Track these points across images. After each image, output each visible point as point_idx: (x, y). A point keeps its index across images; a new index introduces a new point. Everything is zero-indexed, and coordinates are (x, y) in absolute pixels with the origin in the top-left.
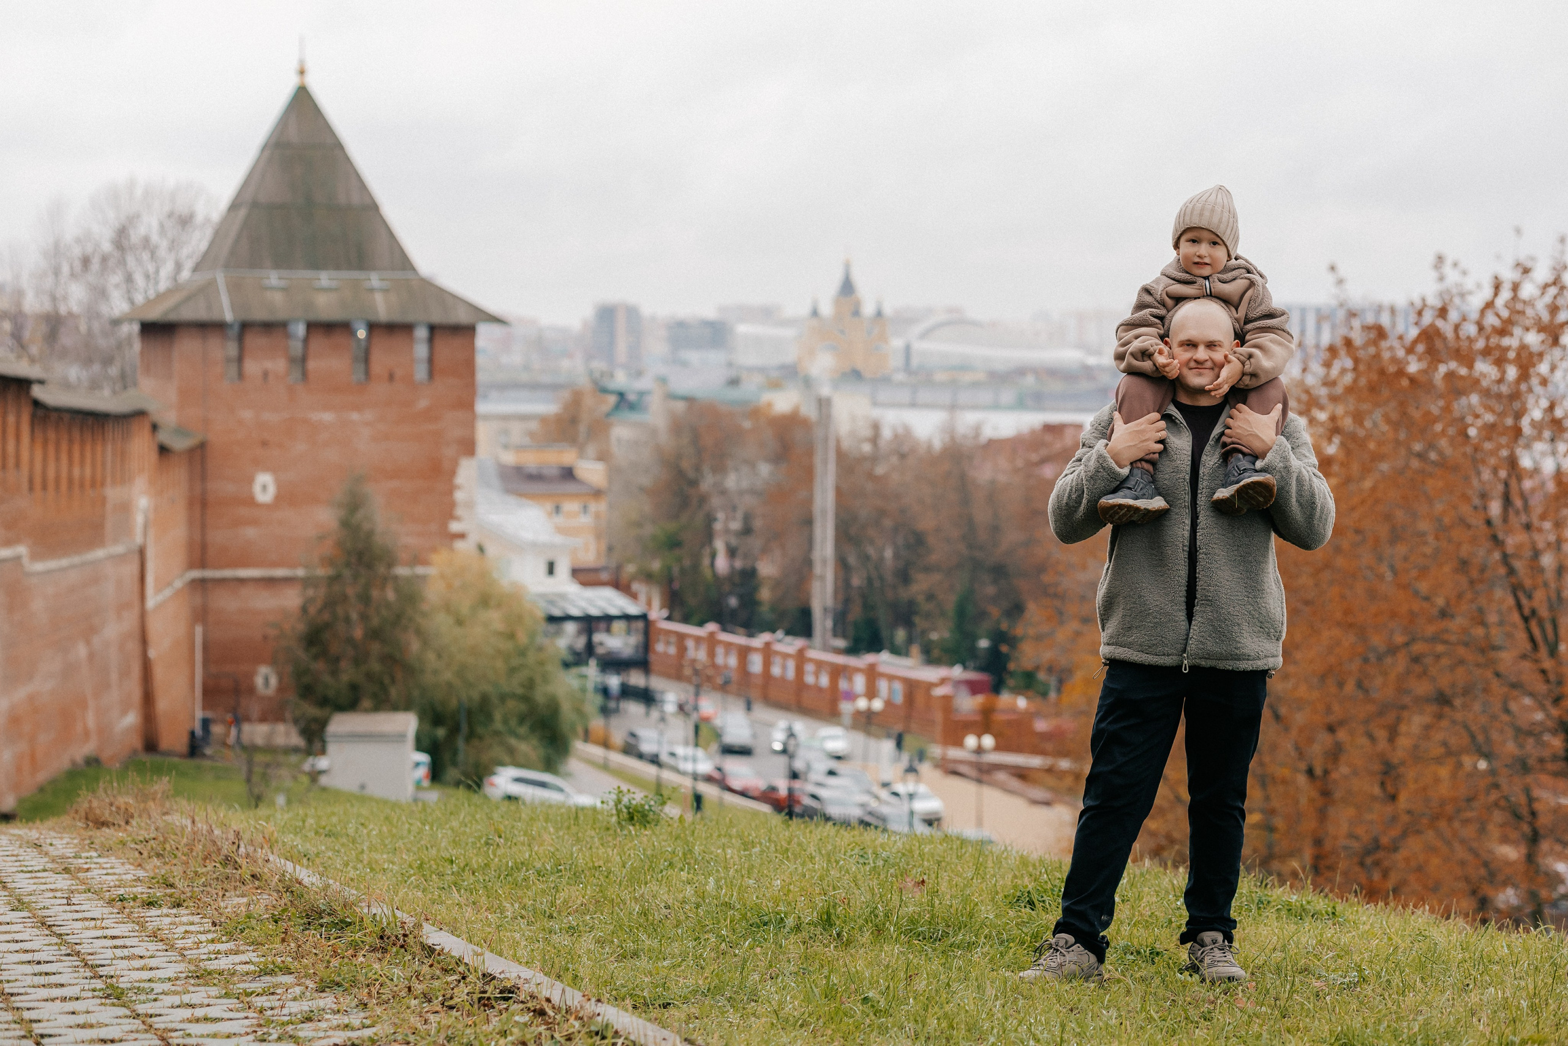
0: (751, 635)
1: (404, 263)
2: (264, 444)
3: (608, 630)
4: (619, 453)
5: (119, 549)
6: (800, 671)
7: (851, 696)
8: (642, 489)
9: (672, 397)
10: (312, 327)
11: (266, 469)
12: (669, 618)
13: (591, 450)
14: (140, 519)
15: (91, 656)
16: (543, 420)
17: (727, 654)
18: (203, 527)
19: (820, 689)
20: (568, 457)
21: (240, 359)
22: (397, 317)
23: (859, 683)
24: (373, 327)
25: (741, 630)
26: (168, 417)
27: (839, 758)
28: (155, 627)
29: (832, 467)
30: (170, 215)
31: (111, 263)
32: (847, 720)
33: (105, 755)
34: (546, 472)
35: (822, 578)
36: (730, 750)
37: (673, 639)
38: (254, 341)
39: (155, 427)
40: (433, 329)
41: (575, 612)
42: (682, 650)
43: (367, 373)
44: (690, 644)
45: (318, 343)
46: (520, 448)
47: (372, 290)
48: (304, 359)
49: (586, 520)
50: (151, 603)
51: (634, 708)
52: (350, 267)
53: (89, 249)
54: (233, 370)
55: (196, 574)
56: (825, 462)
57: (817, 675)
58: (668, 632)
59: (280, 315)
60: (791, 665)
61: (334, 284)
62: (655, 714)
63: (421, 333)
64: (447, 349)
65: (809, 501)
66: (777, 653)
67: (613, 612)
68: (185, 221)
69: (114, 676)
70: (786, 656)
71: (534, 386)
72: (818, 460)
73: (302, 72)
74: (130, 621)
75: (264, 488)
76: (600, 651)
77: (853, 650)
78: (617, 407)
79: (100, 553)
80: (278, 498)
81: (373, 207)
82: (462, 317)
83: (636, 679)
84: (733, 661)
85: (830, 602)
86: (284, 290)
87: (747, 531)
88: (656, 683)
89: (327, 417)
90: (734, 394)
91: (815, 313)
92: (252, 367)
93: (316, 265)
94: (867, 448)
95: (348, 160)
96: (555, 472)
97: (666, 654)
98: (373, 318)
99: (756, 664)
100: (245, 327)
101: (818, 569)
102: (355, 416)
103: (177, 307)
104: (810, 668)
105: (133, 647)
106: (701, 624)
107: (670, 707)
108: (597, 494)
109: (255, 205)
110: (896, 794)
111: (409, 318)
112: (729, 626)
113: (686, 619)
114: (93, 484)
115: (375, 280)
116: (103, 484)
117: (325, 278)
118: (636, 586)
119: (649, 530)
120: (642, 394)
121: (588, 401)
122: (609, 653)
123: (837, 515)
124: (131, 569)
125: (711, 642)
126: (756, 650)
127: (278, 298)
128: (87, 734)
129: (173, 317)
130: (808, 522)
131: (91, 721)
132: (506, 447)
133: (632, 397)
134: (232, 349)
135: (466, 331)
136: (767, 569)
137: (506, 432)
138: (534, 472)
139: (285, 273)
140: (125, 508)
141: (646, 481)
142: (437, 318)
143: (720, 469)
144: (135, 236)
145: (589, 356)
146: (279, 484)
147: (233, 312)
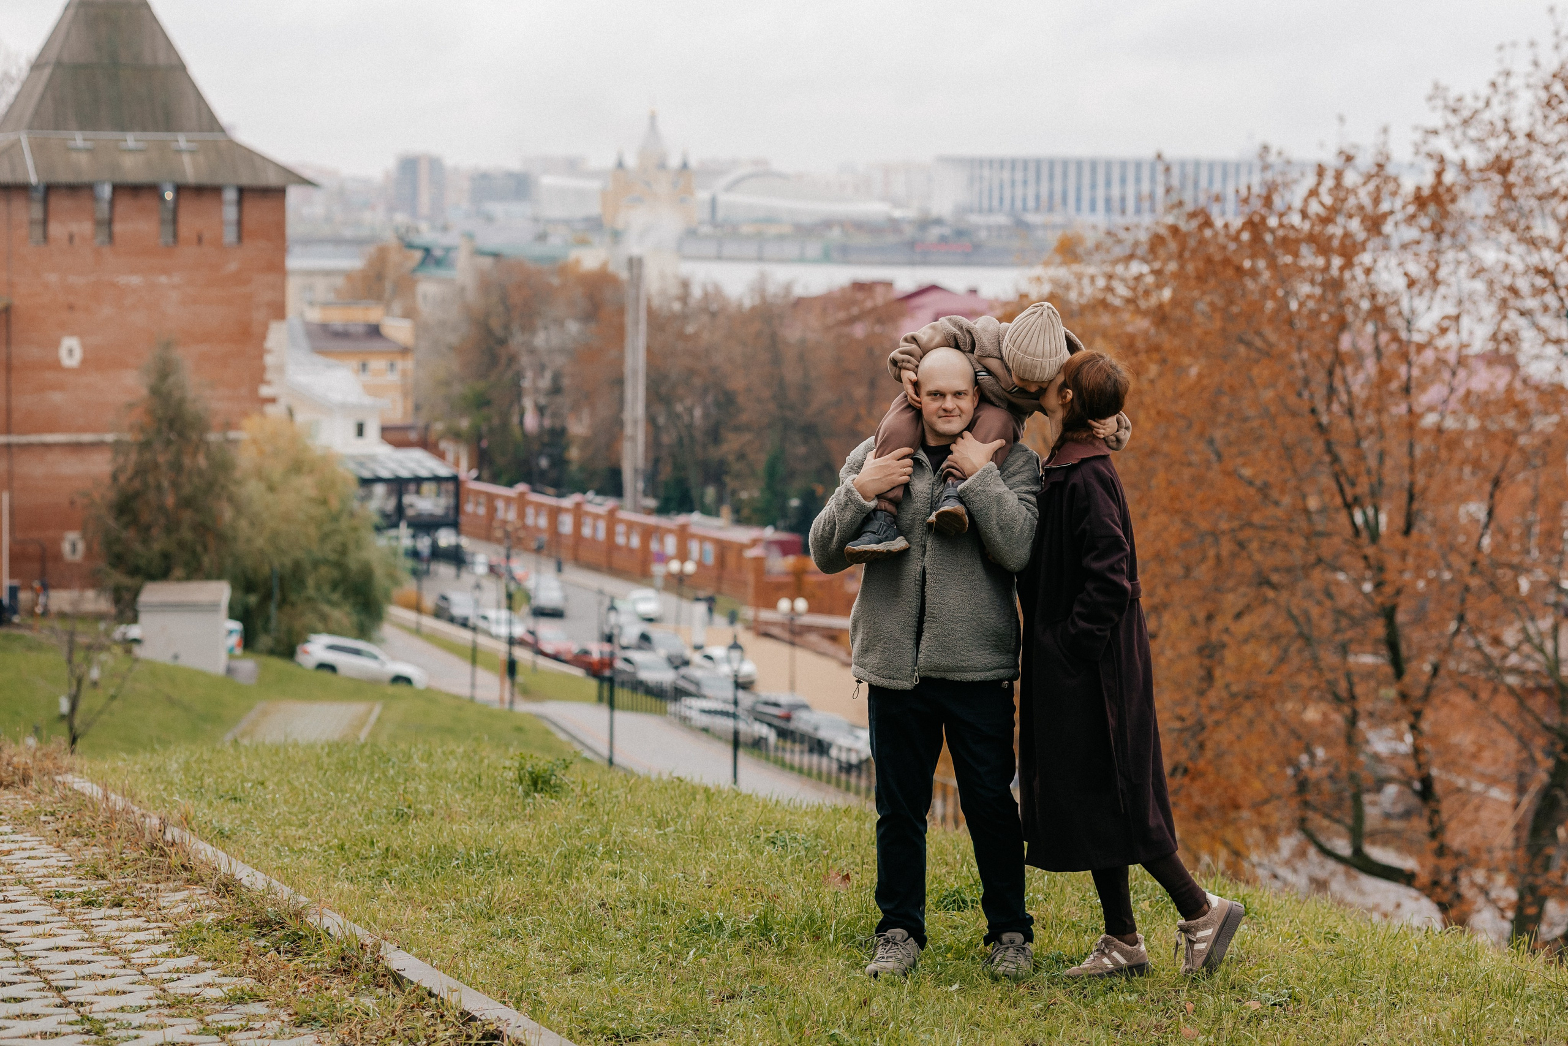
0: (560, 495)
1: (211, 123)
2: (71, 307)
3: (418, 492)
4: (425, 310)
6: (611, 532)
7: (663, 559)
8: (451, 348)
9: (480, 252)
10: (118, 189)
11: (72, 334)
12: (478, 479)
13: (397, 307)
16: (348, 275)
17: (537, 514)
18: (9, 391)
19: (631, 551)
20: (374, 314)
21: (45, 222)
22: (205, 179)
23: (671, 544)
24: (179, 189)
25: (551, 490)
27: (650, 620)
29: (643, 327)
32: (659, 582)
34: (352, 329)
35: (633, 439)
36: (541, 613)
37: (483, 500)
38: (58, 203)
40: (242, 192)
41: (385, 474)
42: (492, 510)
43: (175, 235)
44: (500, 505)
45: (125, 205)
46: (325, 305)
47: (179, 152)
48: (110, 222)
49: (394, 378)
51: (445, 570)
52: (157, 129)
54: (38, 232)
55: (2, 439)
56: (636, 323)
57: (628, 536)
58: (478, 493)
59: (85, 178)
60: (602, 526)
61: (141, 145)
62: (466, 576)
63: (230, 195)
64: (256, 212)
65: (620, 361)
66: (587, 513)
67: (424, 473)
70: (597, 517)
71: (338, 241)
72: (629, 320)
75: (71, 352)
76: (410, 512)
77: (663, 510)
78: (423, 263)
80: (84, 361)
81: (182, 67)
82: (272, 179)
83: (446, 538)
84: (543, 522)
85: (641, 463)
86: (88, 150)
87: (556, 390)
88: (467, 542)
89: (135, 280)
90: (538, 250)
91: (620, 165)
92: (56, 229)
93: (122, 127)
94: (677, 306)
95: (154, 19)
96: (361, 330)
97: (475, 515)
98: (180, 180)
99: (566, 524)
100: (50, 189)
101: (628, 430)
102: (163, 279)
104: (620, 529)
106: (510, 484)
107: (481, 569)
108: (405, 351)
109: (59, 64)
110: (709, 658)
111: (218, 180)
112: (538, 486)
113: (495, 479)
115: (182, 141)
117: (131, 140)
118: (443, 445)
119: (458, 389)
120: (448, 250)
121: (394, 257)
122: (419, 515)
123: (648, 376)
125: (522, 502)
126: (567, 510)
127: (84, 159)
130: (619, 382)
132: (311, 304)
133: (438, 253)
134: (37, 212)
135: (274, 194)
136: (578, 427)
137: (310, 288)
138: (340, 329)
139: (89, 134)
141: (453, 338)
142: (246, 180)
143: (529, 328)
145: (392, 209)
146: (85, 348)
147: (38, 174)
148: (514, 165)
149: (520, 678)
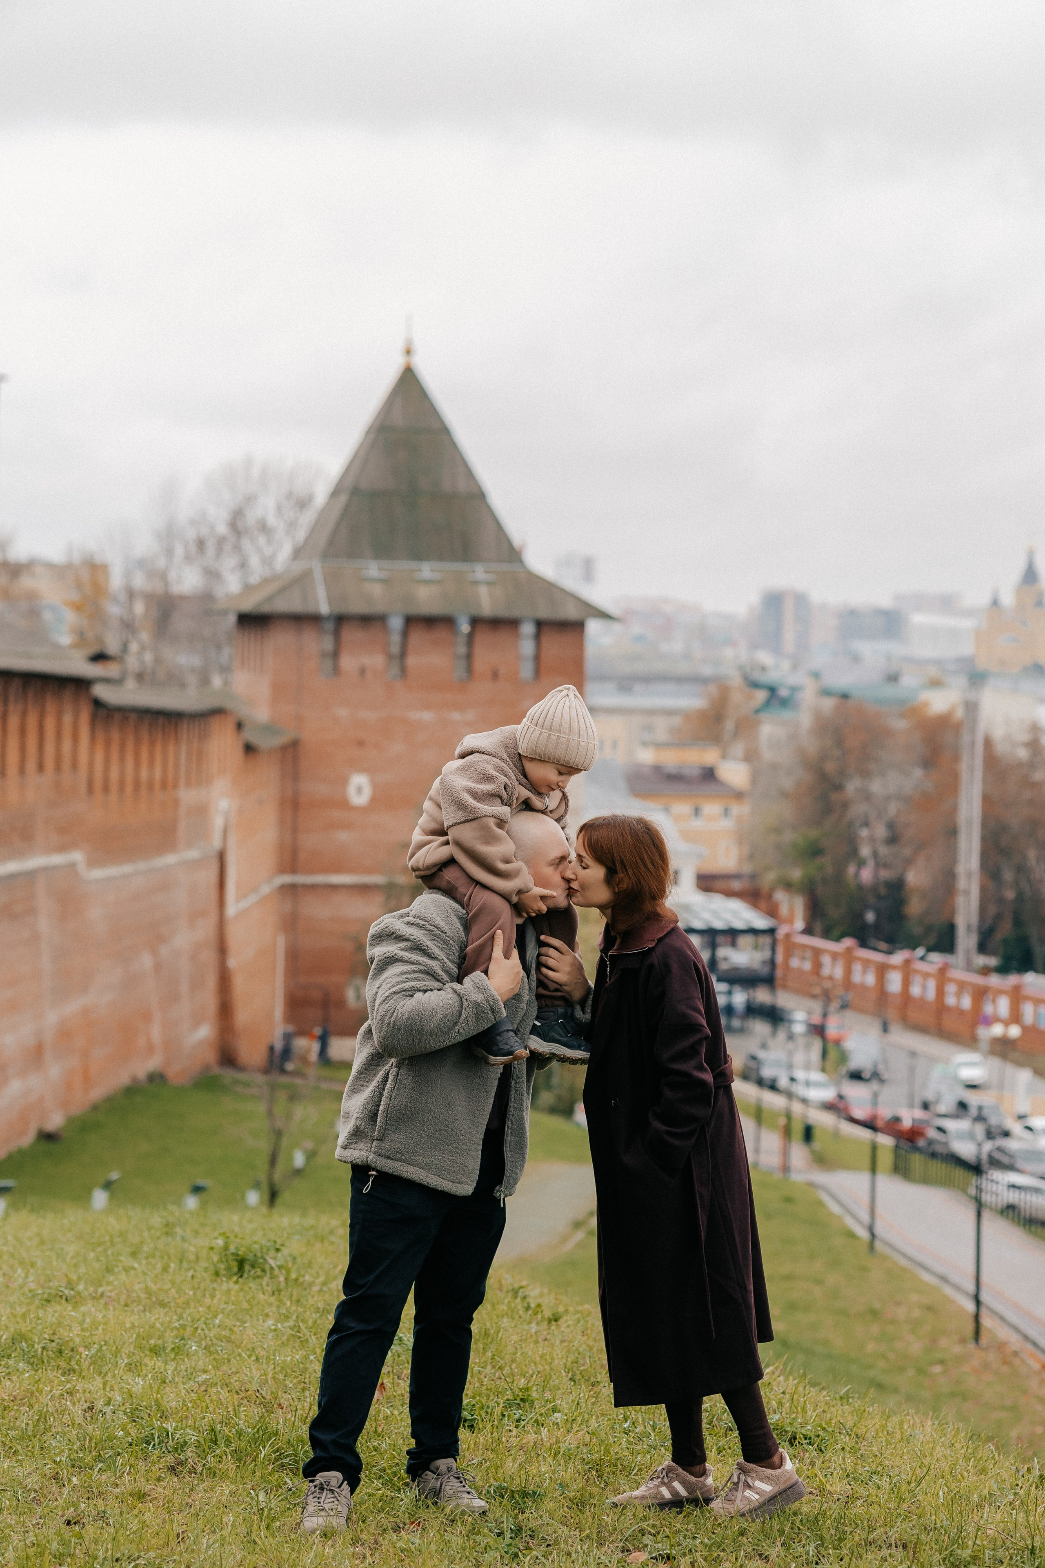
0: (890, 953)
1: (513, 555)
2: (361, 743)
3: (734, 944)
4: (767, 755)
5: (193, 854)
6: (941, 992)
7: (988, 1021)
8: (785, 795)
9: (826, 692)
10: (412, 621)
11: (361, 770)
12: (808, 931)
13: (738, 749)
14: (218, 822)
15: (158, 967)
16: (686, 715)
17: (864, 972)
18: (295, 830)
19: (961, 1012)
20: (709, 756)
21: (336, 654)
22: (501, 612)
23: (1003, 1006)
24: (475, 622)
25: (883, 945)
26: (261, 713)
27: (973, 1087)
28: (236, 935)
29: (979, 774)
30: (290, 495)
31: (228, 547)
32: (984, 1045)
33: (171, 1072)
34: (686, 772)
35: (967, 893)
36: (856, 1076)
37: (809, 954)
38: (350, 634)
39: (239, 726)
40: (541, 625)
41: (698, 925)
42: (817, 966)
43: (469, 669)
44: (826, 960)
45: (417, 637)
46: (659, 746)
47: (475, 583)
48: (403, 654)
49: (726, 824)
50: (231, 910)
51: (760, 1028)
52: (454, 557)
53: (204, 531)
54: (328, 664)
55: (287, 879)
56: (972, 770)
57: (959, 994)
58: (804, 947)
59: (378, 608)
60: (932, 985)
61: (436, 576)
62: (782, 1035)
63: (528, 629)
64: (554, 645)
65: (954, 810)
66: (916, 971)
67: (739, 925)
68: (303, 504)
69: (184, 988)
70: (926, 975)
71: (680, 680)
72: (964, 767)
73: (408, 352)
74: (206, 929)
75: (359, 790)
76: (723, 966)
77: (1003, 970)
78: (768, 703)
79: (170, 859)
80: (374, 800)
81: (480, 496)
82: (571, 612)
83: (762, 996)
84: (870, 979)
85: (974, 919)
86: (384, 581)
87: (893, 839)
88: (783, 999)
89: (427, 716)
90: (889, 691)
91: (995, 603)
92: (348, 662)
93: (419, 556)
94: (1023, 754)
95: (454, 445)
96: (695, 772)
97: (800, 971)
98: (476, 612)
99: (895, 982)
100: (340, 620)
101: (962, 883)
102: (456, 716)
103: (270, 599)
104: (951, 988)
105: (209, 957)
106: (838, 939)
107: (799, 1028)
108: (739, 796)
109: (355, 491)
110: (1029, 1128)
111: (515, 613)
112: (873, 942)
113: (827, 934)
114: (164, 785)
115: (480, 572)
116: (176, 786)
117: (427, 570)
118: (780, 896)
119: (789, 837)
120: (794, 689)
121: (736, 698)
122: (735, 969)
123: (984, 825)
124: (210, 875)
125: (849, 959)
126: (894, 967)
127: (377, 590)
128: (150, 1049)
129: (266, 609)
130: (952, 832)
131: (156, 1033)
132: (645, 744)
133: (783, 693)
134: (328, 643)
135: (575, 627)
136: (914, 878)
137: (649, 728)
138: (674, 771)
139: (385, 564)
140: (202, 811)
141: (787, 783)
142: (544, 613)
143: (865, 774)
144: (251, 517)
145: (754, 646)
146: (375, 786)
147: (330, 603)
148: (885, 601)
149: (817, 1145)
